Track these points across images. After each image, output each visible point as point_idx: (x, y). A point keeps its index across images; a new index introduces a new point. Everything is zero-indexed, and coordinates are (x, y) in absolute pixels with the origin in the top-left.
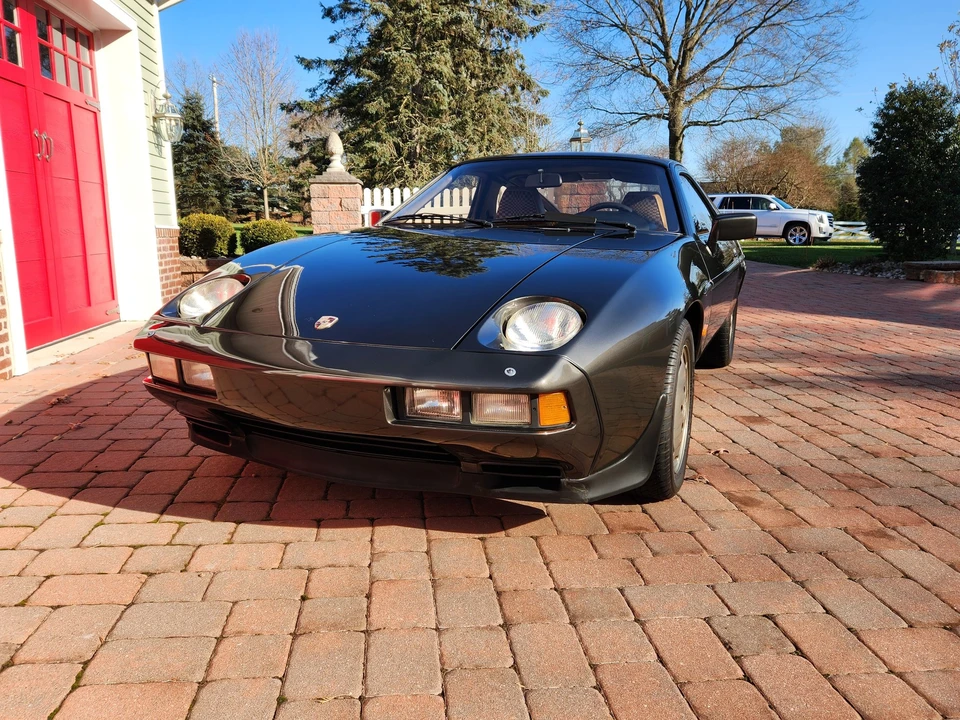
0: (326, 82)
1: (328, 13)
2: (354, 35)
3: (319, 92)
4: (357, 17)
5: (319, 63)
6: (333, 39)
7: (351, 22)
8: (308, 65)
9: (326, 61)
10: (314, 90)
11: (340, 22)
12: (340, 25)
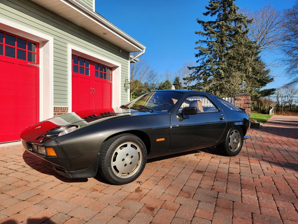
0: (194, 72)
1: (197, 56)
2: (203, 60)
3: (193, 75)
4: (203, 55)
5: (193, 68)
6: (197, 62)
7: (201, 57)
8: (190, 68)
9: (195, 67)
10: (191, 74)
11: (199, 57)
12: (199, 58)
